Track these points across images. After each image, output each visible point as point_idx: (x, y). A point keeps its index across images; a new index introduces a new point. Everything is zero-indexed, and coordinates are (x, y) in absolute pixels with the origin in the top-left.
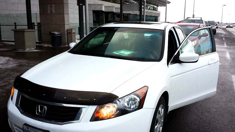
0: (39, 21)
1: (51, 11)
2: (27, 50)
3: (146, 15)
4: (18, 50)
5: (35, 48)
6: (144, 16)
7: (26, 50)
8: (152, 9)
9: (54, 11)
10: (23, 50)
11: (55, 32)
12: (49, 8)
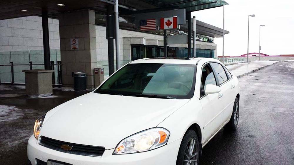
0: (59, 59)
1: (75, 47)
2: (41, 96)
3: (196, 49)
4: (30, 96)
5: (52, 93)
6: (193, 49)
7: (39, 97)
8: (207, 41)
9: (77, 47)
10: (36, 96)
11: (79, 73)
12: (72, 43)
